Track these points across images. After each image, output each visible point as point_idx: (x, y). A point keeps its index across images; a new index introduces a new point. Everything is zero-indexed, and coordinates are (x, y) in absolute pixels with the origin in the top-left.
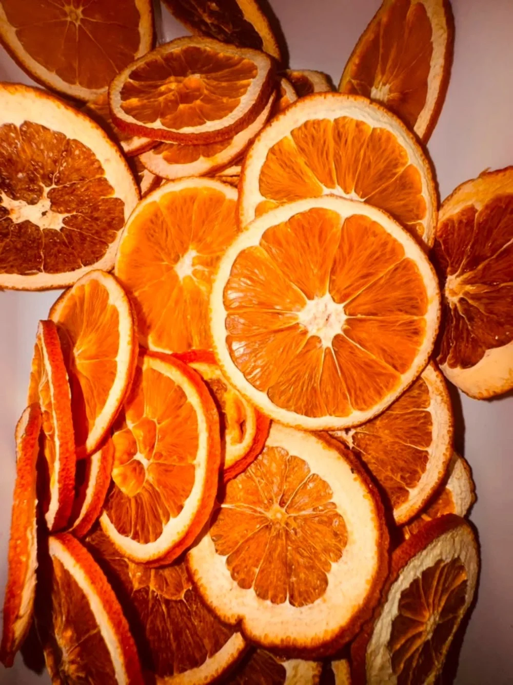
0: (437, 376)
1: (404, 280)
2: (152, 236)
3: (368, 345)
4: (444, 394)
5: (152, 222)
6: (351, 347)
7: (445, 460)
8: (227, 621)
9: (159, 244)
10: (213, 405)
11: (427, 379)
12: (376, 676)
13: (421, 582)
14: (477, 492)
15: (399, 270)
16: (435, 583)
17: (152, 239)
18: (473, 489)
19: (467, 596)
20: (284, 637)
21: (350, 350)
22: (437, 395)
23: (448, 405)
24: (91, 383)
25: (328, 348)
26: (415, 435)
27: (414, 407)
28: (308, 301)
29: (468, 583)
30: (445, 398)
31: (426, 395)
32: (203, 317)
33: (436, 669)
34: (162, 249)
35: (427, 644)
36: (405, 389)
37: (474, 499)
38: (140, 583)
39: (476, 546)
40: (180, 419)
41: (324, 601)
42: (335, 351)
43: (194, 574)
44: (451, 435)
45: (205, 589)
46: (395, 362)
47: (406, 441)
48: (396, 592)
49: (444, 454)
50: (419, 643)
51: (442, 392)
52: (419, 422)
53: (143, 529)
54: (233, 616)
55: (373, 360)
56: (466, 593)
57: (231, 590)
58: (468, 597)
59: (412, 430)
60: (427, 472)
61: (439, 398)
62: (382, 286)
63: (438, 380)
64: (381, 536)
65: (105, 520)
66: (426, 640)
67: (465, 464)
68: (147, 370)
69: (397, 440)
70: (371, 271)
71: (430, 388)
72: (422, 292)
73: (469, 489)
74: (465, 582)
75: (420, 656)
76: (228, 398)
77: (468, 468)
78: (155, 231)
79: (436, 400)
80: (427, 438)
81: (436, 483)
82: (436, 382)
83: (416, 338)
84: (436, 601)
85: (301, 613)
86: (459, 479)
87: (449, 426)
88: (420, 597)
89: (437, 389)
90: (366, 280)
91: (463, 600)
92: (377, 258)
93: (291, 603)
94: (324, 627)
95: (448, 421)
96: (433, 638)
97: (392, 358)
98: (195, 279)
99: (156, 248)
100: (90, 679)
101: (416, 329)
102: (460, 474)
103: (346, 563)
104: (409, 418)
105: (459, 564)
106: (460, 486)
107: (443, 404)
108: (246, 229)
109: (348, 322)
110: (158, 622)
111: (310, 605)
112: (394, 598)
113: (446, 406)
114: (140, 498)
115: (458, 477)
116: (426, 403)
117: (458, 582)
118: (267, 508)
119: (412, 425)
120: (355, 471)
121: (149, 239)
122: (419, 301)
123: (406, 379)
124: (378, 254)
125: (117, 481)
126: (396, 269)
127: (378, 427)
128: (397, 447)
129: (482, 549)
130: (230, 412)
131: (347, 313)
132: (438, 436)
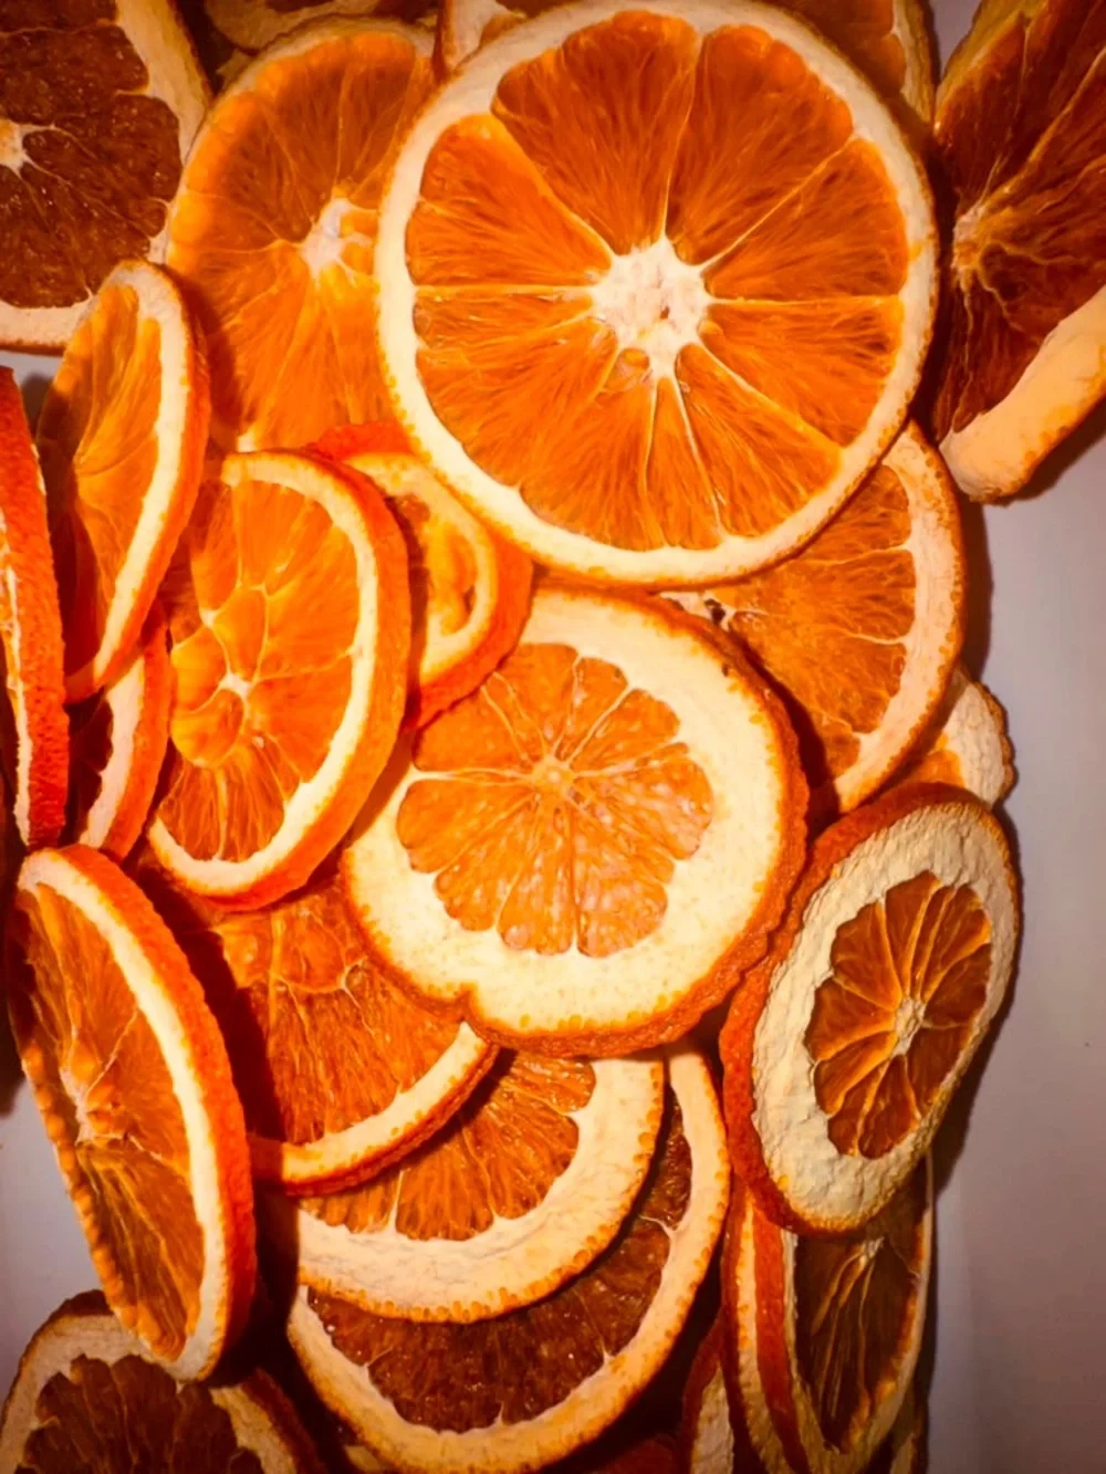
0: (929, 464)
1: (851, 206)
2: (246, 188)
3: (762, 380)
4: (943, 505)
5: (245, 154)
6: (722, 387)
7: (943, 662)
8: (435, 994)
9: (265, 206)
10: (393, 526)
11: (902, 471)
12: (779, 1107)
13: (882, 915)
14: (1018, 762)
15: (840, 181)
16: (916, 932)
17: (247, 196)
18: (1009, 759)
19: (989, 986)
20: (567, 1018)
21: (719, 393)
22: (929, 510)
23: (953, 532)
24: (112, 522)
25: (664, 382)
26: (874, 614)
27: (874, 547)
28: (616, 260)
29: (995, 956)
30: (946, 516)
31: (901, 514)
32: (371, 370)
33: (916, 1127)
34: (271, 217)
35: (896, 1063)
36: (851, 491)
37: (1010, 778)
38: (249, 974)
39: (1013, 882)
40: (317, 580)
41: (659, 941)
42: (683, 393)
43: (362, 915)
44: (958, 601)
45: (388, 940)
46: (829, 422)
47: (853, 630)
48: (825, 924)
49: (942, 650)
50: (878, 1059)
51: (939, 501)
52: (885, 583)
53: (243, 833)
54: (449, 986)
55: (772, 418)
56: (987, 978)
57: (445, 938)
58: (994, 990)
59: (869, 603)
60: (901, 694)
61: (932, 517)
62: (797, 224)
63: (931, 472)
64: (790, 790)
65: (160, 835)
66: (895, 1053)
67: (992, 703)
68: (243, 484)
69: (833, 627)
70: (770, 184)
71: (911, 496)
72: (895, 242)
73: (1000, 759)
74: (985, 949)
75: (881, 1092)
76: (432, 535)
77: (998, 712)
78: (251, 176)
79: (924, 520)
80: (904, 616)
81: (923, 717)
82: (925, 476)
83: (879, 358)
84: (920, 975)
85: (606, 970)
86: (976, 728)
87: (956, 583)
88: (880, 957)
89: (928, 495)
90: (756, 208)
91: (980, 995)
92: (786, 151)
93: (581, 950)
94: (658, 990)
95: (953, 571)
96: (911, 1052)
97: (819, 412)
98: (348, 270)
99: (257, 216)
100: (133, 1139)
101: (879, 335)
102: (979, 718)
103: (708, 857)
104: (862, 576)
105: (973, 908)
106: (978, 744)
107: (941, 530)
108: (457, 73)
109: (714, 313)
110: (291, 1044)
111: (627, 951)
112: (818, 937)
113: (949, 533)
114: (236, 769)
115: (974, 725)
116: (903, 534)
117: (970, 949)
118: (526, 768)
119: (870, 592)
120: (731, 671)
121: (236, 197)
122: (887, 259)
123: (853, 461)
124: (786, 140)
125: (183, 746)
126: (832, 178)
127: (788, 602)
128: (831, 644)
129: (1027, 890)
130: (438, 565)
131: (712, 288)
132: (928, 608)
